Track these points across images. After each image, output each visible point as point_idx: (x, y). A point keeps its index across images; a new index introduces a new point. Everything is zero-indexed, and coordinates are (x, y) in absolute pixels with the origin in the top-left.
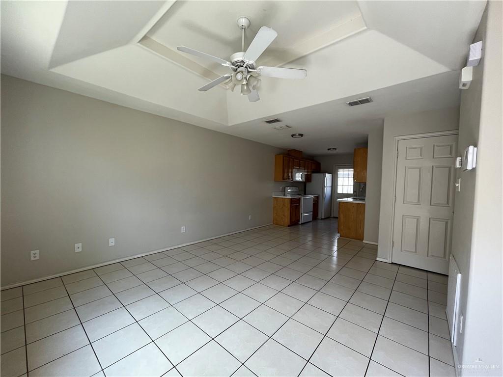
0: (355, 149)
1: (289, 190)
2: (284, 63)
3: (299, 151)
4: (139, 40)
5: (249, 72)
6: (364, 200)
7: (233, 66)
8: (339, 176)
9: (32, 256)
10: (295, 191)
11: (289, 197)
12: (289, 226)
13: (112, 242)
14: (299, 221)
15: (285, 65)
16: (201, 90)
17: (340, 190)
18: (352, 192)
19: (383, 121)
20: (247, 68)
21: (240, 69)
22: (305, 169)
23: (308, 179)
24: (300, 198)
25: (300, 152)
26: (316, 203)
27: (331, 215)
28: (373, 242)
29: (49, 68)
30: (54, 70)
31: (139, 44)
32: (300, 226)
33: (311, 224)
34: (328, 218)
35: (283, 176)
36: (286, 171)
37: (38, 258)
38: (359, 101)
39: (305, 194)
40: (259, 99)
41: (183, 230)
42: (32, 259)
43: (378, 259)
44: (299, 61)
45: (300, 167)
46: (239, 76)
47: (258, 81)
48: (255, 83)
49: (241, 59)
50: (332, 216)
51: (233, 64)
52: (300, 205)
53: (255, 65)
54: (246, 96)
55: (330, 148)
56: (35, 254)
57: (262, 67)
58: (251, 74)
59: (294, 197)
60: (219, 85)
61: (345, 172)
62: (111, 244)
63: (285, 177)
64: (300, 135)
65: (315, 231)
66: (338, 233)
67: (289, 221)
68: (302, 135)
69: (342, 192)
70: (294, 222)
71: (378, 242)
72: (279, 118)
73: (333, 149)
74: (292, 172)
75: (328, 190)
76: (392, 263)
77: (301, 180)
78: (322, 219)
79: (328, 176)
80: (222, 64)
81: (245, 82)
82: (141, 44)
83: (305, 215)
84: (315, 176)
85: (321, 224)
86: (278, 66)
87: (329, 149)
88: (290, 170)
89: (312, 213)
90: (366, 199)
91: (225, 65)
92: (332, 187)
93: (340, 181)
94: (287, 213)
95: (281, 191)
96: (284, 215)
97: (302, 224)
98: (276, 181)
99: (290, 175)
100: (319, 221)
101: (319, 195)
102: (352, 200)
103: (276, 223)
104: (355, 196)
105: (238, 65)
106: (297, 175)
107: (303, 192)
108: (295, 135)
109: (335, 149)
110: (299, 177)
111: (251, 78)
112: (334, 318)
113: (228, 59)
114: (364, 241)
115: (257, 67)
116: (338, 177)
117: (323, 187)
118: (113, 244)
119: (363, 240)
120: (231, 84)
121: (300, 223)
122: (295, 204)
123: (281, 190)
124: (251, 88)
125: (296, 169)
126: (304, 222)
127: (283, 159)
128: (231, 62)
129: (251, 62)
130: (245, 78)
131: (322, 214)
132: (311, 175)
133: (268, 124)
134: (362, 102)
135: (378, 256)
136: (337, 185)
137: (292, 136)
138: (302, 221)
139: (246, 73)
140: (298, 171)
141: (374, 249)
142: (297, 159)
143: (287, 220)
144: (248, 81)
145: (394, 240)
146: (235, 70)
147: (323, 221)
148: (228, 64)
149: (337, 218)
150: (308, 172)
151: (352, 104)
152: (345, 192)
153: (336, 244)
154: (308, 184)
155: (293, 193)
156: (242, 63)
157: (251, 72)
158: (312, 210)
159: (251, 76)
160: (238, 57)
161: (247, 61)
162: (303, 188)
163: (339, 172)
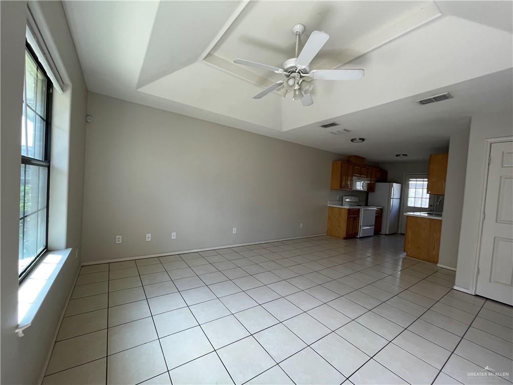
0: (431, 155)
1: (347, 200)
2: (341, 64)
3: (361, 157)
4: (203, 58)
5: (301, 77)
6: (440, 215)
7: (285, 73)
8: (410, 187)
9: (117, 240)
10: (354, 201)
11: (347, 207)
12: (344, 239)
13: (174, 236)
14: (357, 235)
15: (342, 66)
16: (255, 98)
17: (411, 203)
18: (427, 207)
19: (470, 120)
20: (300, 73)
21: (293, 75)
22: (367, 178)
23: (371, 188)
24: (359, 209)
25: (362, 159)
26: (379, 215)
27: (397, 231)
28: (449, 266)
29: (137, 88)
30: (141, 90)
31: (203, 61)
32: (358, 240)
33: (371, 239)
34: (393, 234)
35: (341, 185)
36: (344, 178)
37: (120, 242)
38: (433, 98)
39: (367, 205)
40: (313, 103)
41: (234, 231)
42: (117, 242)
43: (455, 288)
44: (357, 60)
45: (361, 175)
46: (291, 82)
47: (310, 85)
48: (307, 88)
49: (293, 65)
50: (399, 232)
51: (286, 71)
52: (359, 216)
53: (308, 69)
54: (299, 101)
55: (399, 154)
56: (119, 238)
57: (315, 71)
58: (303, 79)
59: (351, 208)
60: (274, 91)
61: (418, 182)
62: (173, 238)
63: (343, 185)
64: (360, 139)
65: (376, 247)
66: (404, 251)
67: (345, 233)
68: (363, 140)
69: (413, 206)
70: (351, 235)
71: (456, 267)
72: (337, 122)
73: (403, 155)
74: (351, 180)
75: (395, 202)
76: (477, 295)
77: (362, 189)
78: (386, 235)
79: (396, 187)
80: (276, 72)
81: (297, 87)
82: (206, 61)
83: (365, 227)
84: (380, 186)
85: (384, 240)
86: (335, 67)
87: (397, 156)
88: (350, 178)
89: (373, 227)
90: (444, 214)
91: (277, 72)
92: (401, 199)
93: (412, 192)
94: (343, 225)
95: (338, 201)
96: (339, 227)
97: (361, 238)
98: (332, 189)
99: (349, 183)
100: (382, 237)
101: (384, 207)
102: (427, 215)
103: (331, 235)
104: (430, 211)
105: (290, 72)
106: (358, 183)
107: (364, 203)
108: (355, 139)
109: (406, 155)
110: (359, 186)
111: (303, 83)
112: (385, 342)
113: (281, 66)
114: (438, 265)
115: (310, 71)
116: (408, 188)
117: (389, 198)
118: (175, 238)
119: (437, 262)
120: (283, 90)
121: (358, 237)
122: (353, 215)
123: (338, 199)
124: (303, 93)
125: (357, 178)
126: (363, 236)
127: (342, 166)
128: (284, 69)
129: (303, 67)
130: (298, 83)
131: (386, 228)
132: (374, 184)
133: (324, 128)
134: (437, 99)
135: (456, 284)
136: (408, 197)
137: (352, 140)
138: (360, 235)
139: (298, 78)
140: (358, 179)
141: (451, 276)
142: (358, 166)
143: (343, 232)
144: (300, 85)
145: (479, 267)
146: (288, 76)
147: (387, 237)
148: (280, 71)
149: (403, 234)
150: (370, 181)
151: (423, 102)
152: (418, 206)
153: (401, 263)
154: (371, 195)
155: (352, 204)
156: (294, 69)
157: (304, 77)
158: (374, 224)
159: (303, 81)
160: (291, 63)
161: (300, 66)
162: (364, 198)
163: (410, 182)
